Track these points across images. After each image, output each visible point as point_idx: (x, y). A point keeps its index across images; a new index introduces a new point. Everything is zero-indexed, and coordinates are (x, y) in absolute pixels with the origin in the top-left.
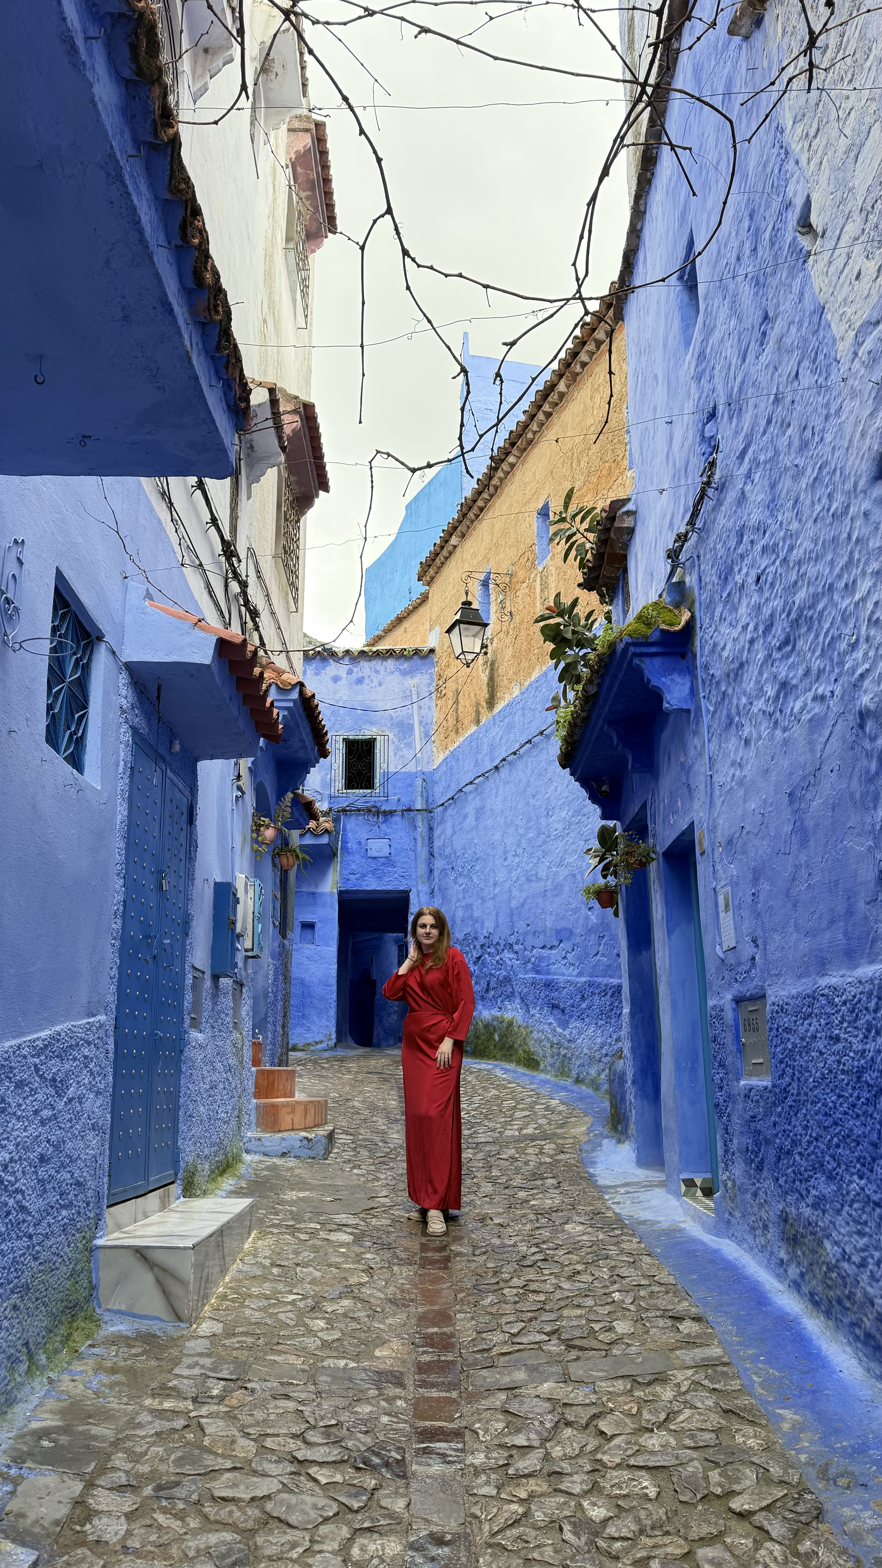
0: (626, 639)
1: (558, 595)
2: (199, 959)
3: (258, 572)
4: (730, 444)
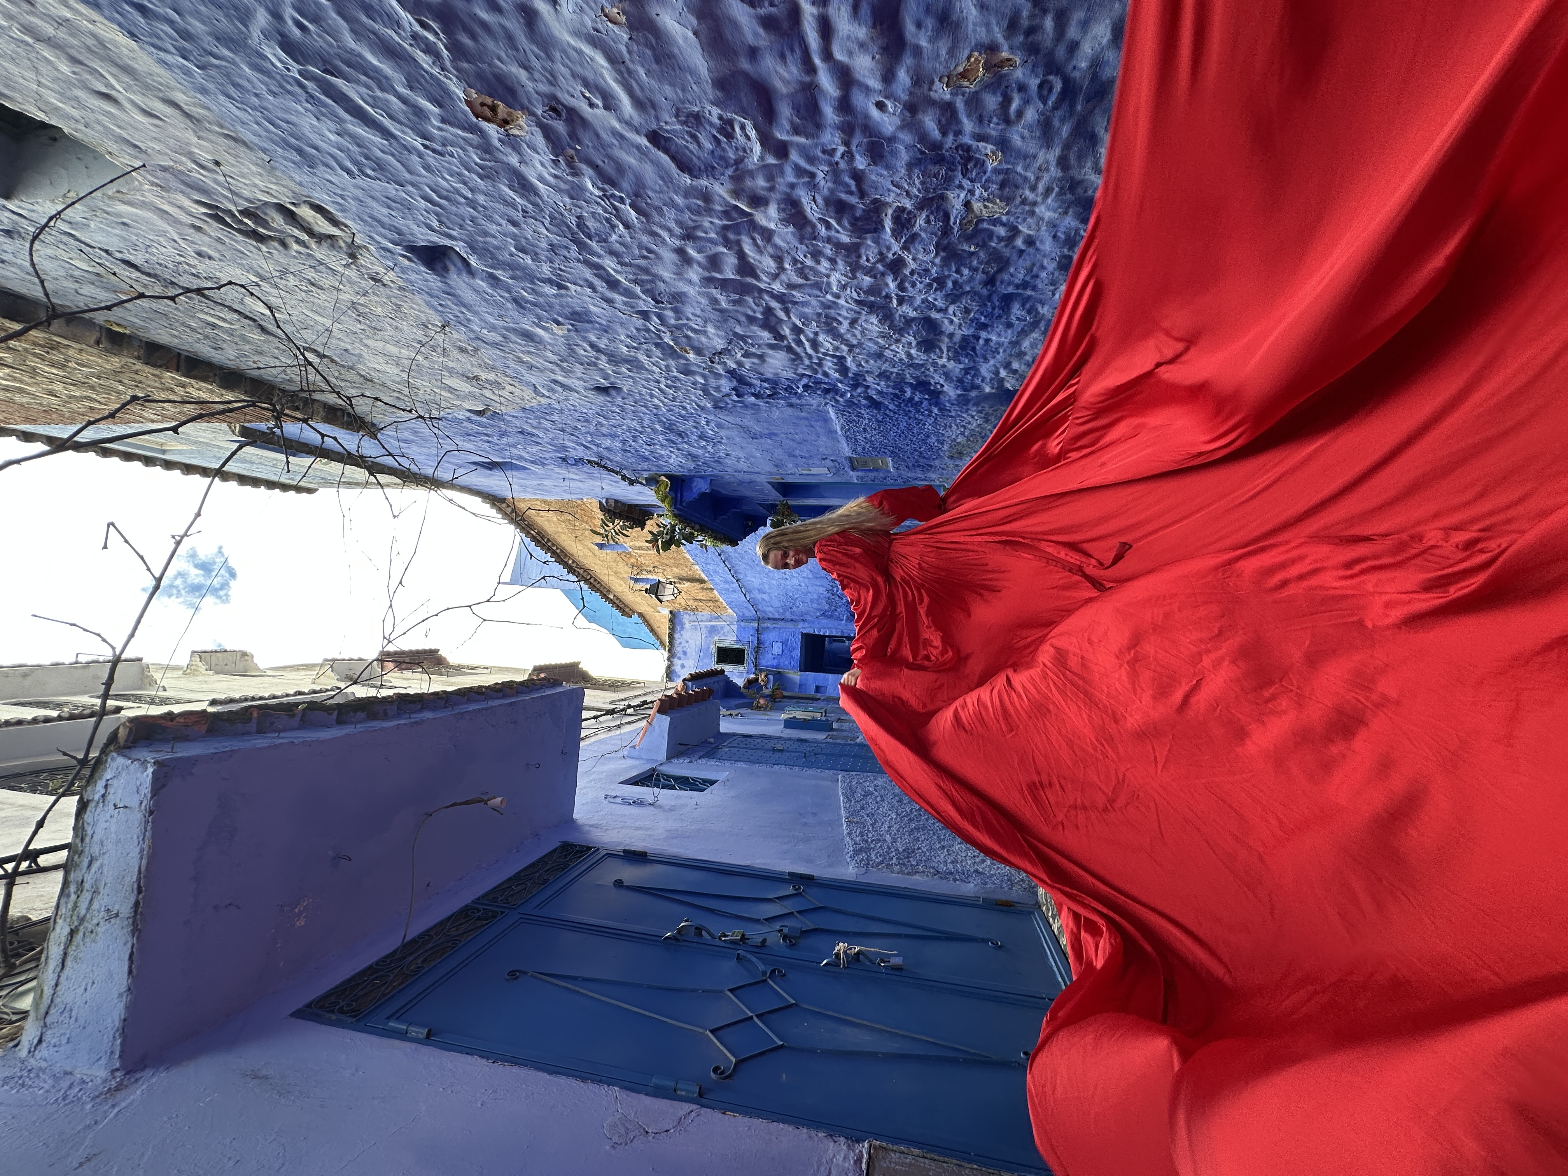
0: (672, 509)
1: (647, 541)
2: (821, 736)
3: (622, 700)
4: (580, 453)
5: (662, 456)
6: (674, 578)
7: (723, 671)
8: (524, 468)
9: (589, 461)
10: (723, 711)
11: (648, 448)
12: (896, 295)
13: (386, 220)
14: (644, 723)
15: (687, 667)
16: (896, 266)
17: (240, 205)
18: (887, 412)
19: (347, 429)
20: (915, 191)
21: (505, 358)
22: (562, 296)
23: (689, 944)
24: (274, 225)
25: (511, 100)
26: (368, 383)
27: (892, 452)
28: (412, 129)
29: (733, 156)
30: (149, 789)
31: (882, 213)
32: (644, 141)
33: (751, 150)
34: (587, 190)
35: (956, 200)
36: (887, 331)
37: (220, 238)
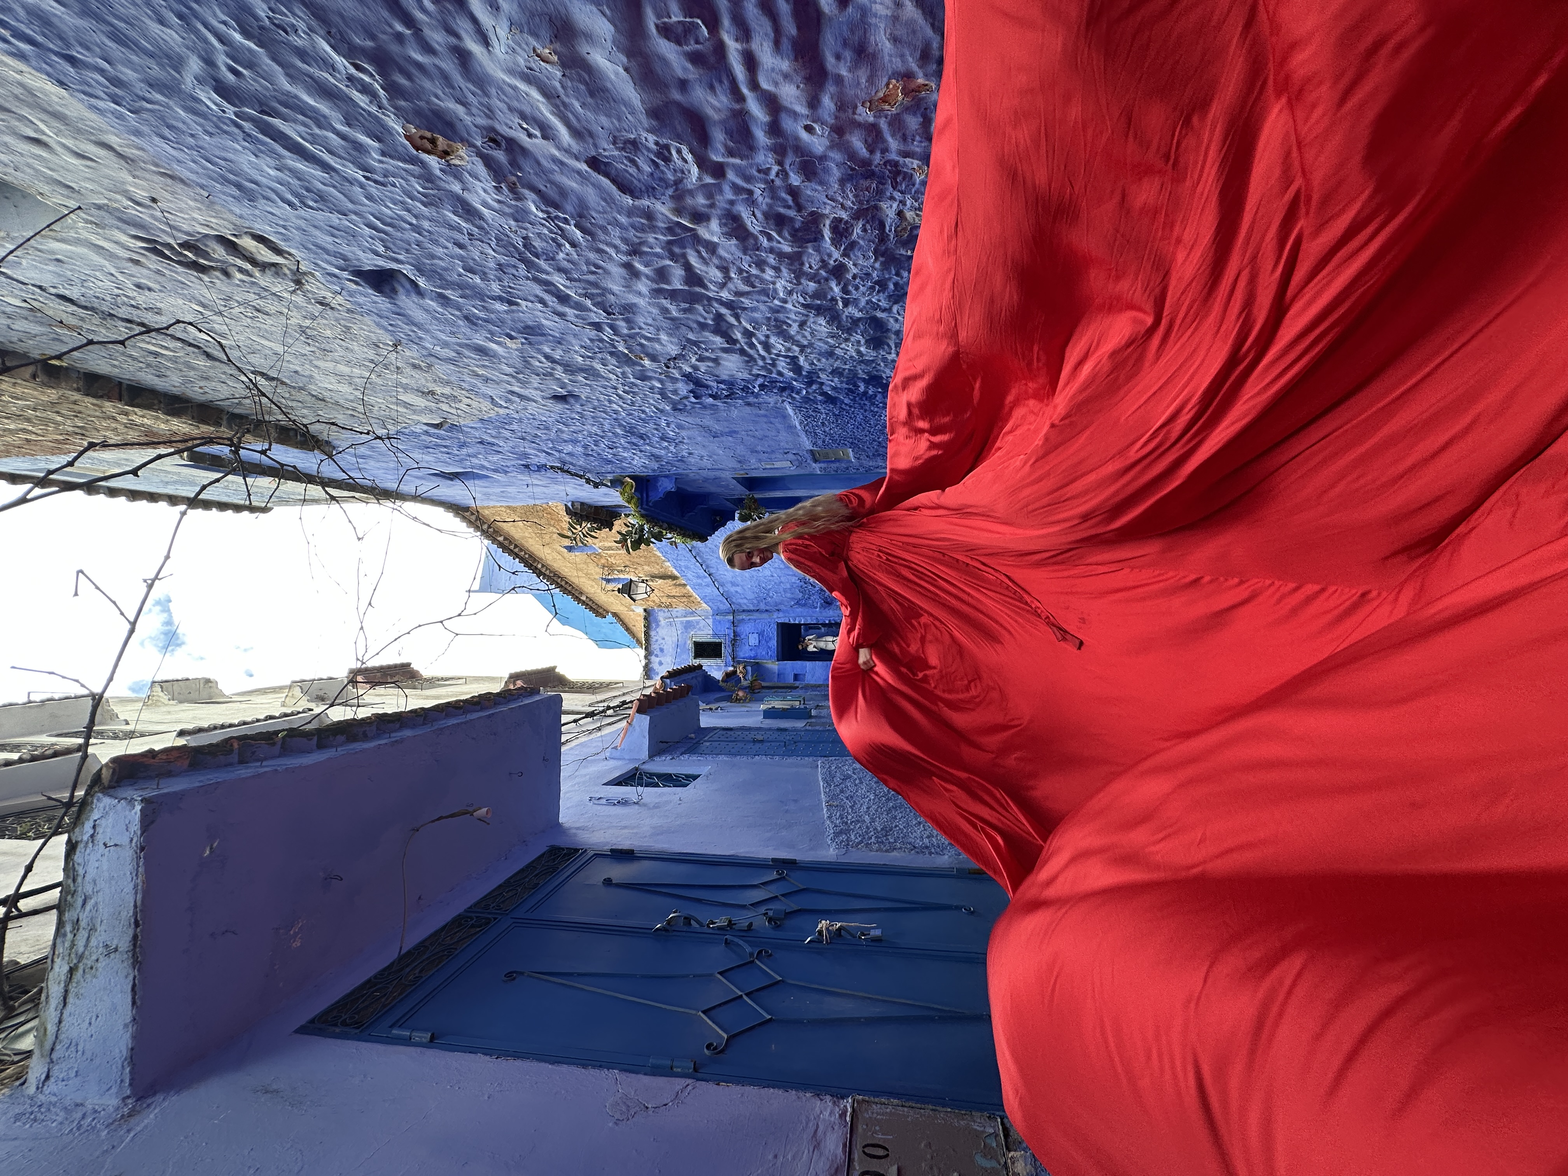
0: (639, 509)
1: (615, 542)
2: (800, 724)
3: (601, 702)
4: (542, 459)
5: (625, 458)
6: (646, 576)
7: (700, 667)
8: (487, 477)
9: (552, 467)
10: (702, 706)
11: (611, 451)
12: (841, 298)
13: (330, 247)
14: (624, 724)
15: (666, 665)
16: (838, 271)
17: (180, 238)
18: (843, 406)
19: (301, 448)
20: (849, 203)
21: (459, 372)
22: (513, 311)
23: (679, 934)
24: (216, 256)
25: (450, 133)
26: (320, 402)
27: (852, 443)
28: (353, 163)
29: (672, 178)
30: (139, 826)
31: (820, 223)
32: (584, 167)
33: (689, 172)
34: (531, 213)
35: (889, 210)
36: (835, 331)
37: (159, 270)
